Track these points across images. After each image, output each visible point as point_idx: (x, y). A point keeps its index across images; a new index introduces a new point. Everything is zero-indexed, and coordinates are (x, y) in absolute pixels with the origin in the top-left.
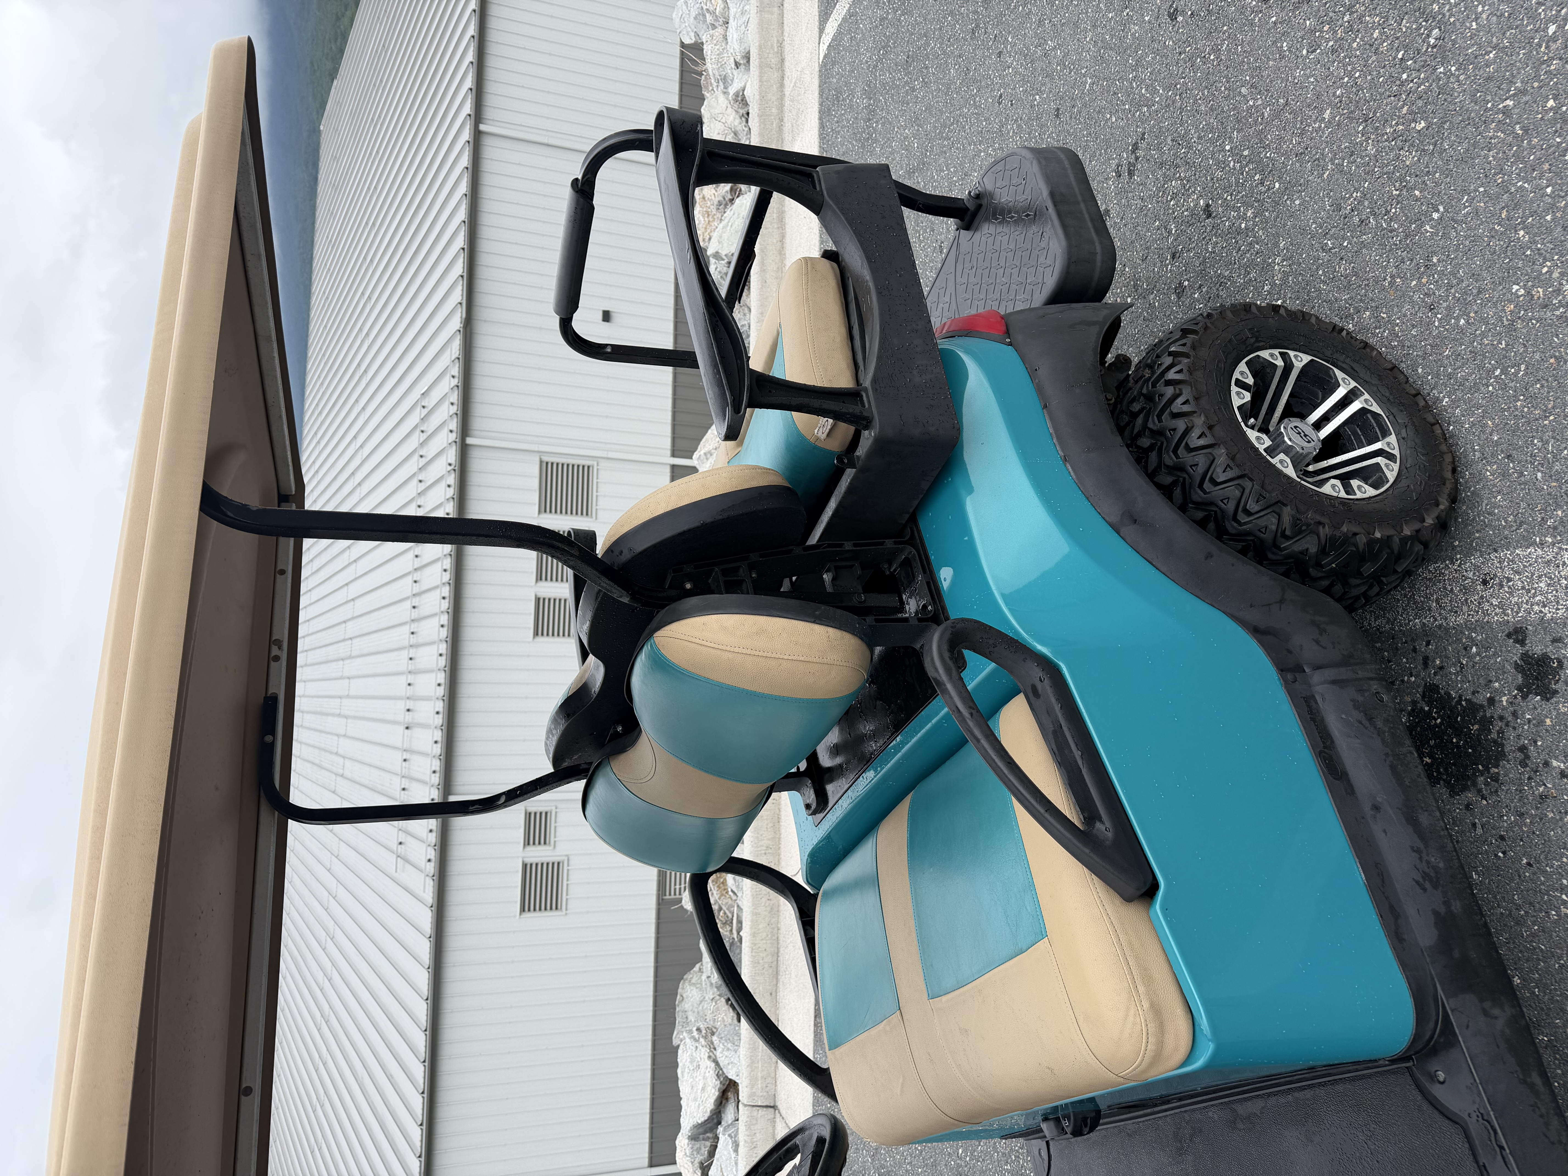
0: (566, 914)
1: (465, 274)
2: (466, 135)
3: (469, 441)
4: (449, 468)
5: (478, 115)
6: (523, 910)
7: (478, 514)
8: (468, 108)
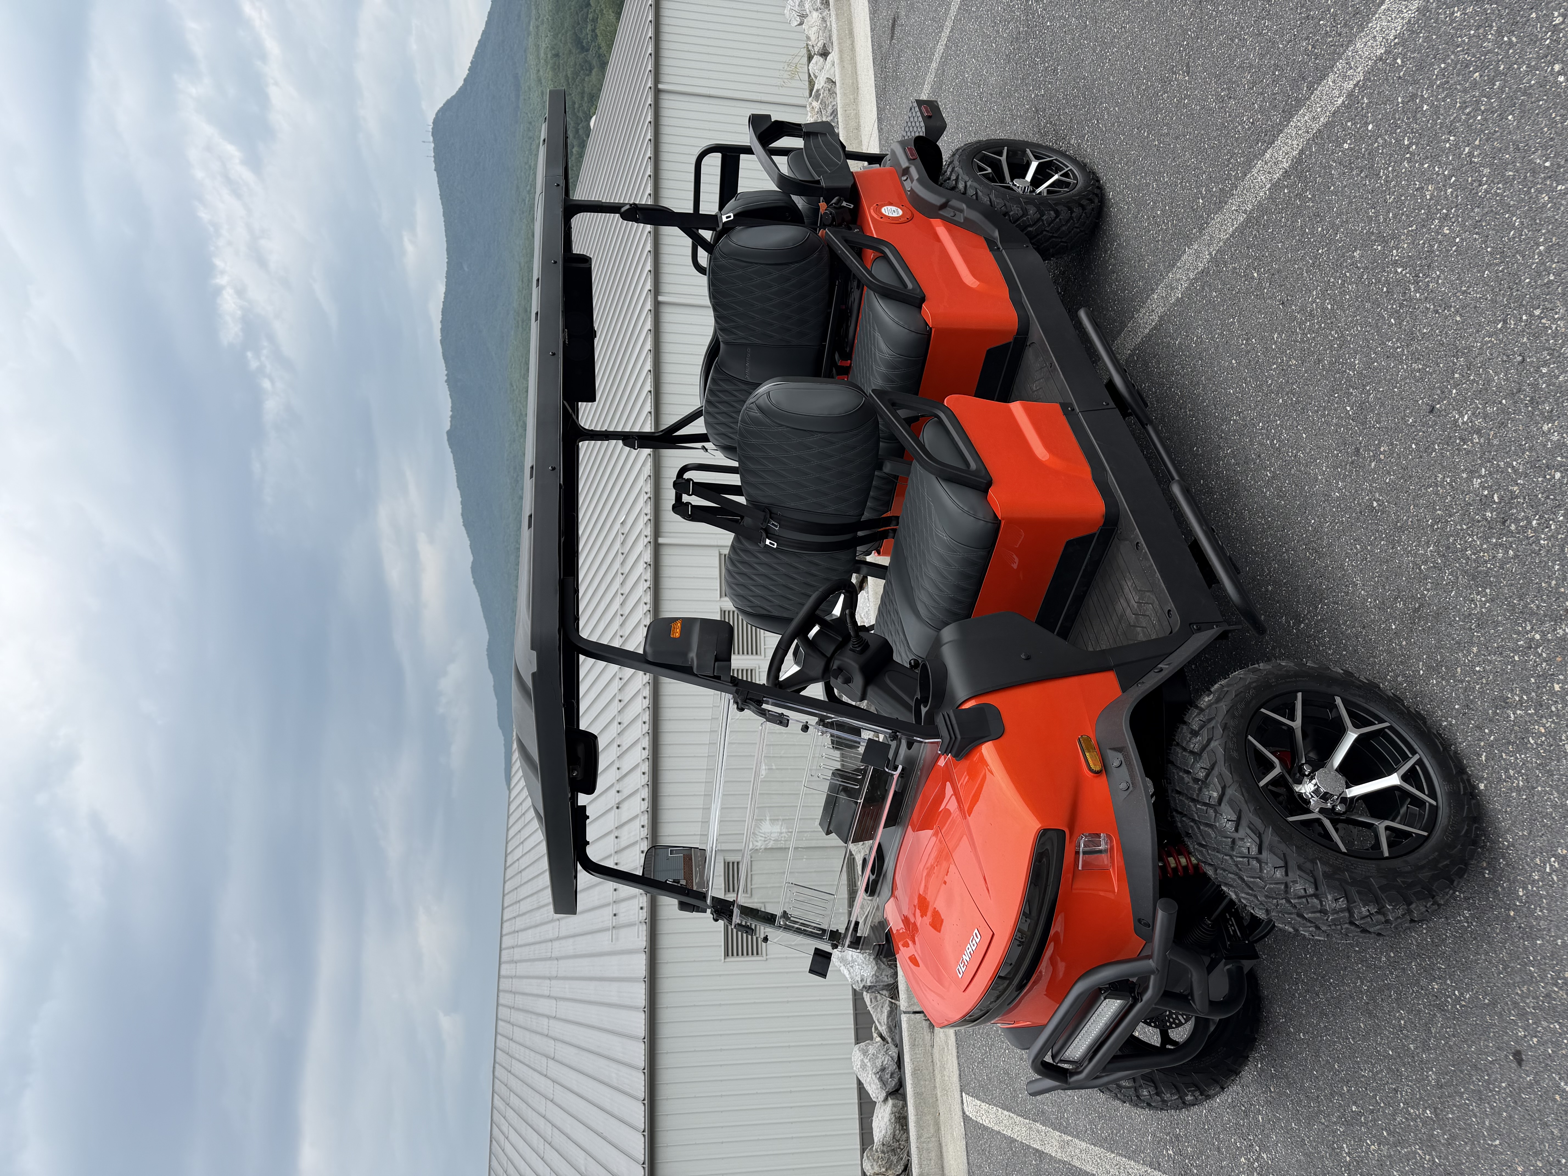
0: (767, 959)
1: (653, 410)
2: (649, 305)
3: (661, 540)
4: (645, 565)
5: (657, 290)
6: (727, 954)
7: (671, 611)
8: (649, 286)
